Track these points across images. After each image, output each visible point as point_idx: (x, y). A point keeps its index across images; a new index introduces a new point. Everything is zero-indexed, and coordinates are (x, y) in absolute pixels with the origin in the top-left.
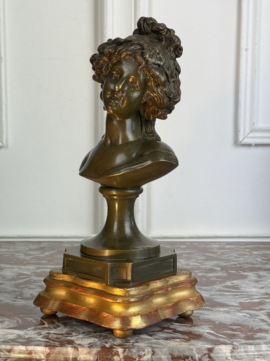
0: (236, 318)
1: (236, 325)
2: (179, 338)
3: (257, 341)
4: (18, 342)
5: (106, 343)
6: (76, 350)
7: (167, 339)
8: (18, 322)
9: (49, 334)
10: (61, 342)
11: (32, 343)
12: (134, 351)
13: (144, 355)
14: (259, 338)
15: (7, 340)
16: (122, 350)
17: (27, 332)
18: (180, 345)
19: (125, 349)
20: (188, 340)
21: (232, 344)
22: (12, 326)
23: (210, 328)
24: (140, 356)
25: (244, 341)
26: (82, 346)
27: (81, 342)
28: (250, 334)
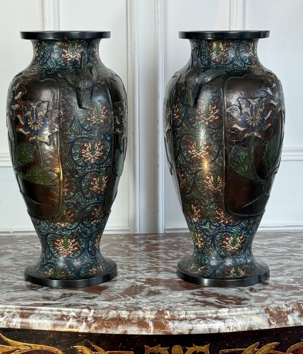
0: (231, 292)
1: (231, 296)
2: (199, 305)
3: (242, 305)
4: (111, 309)
5: (160, 308)
6: (144, 313)
7: (193, 305)
8: (106, 297)
9: (126, 303)
10: (135, 308)
11: (119, 309)
12: (176, 312)
13: (181, 314)
14: (243, 304)
15: (104, 307)
16: (169, 312)
17: (113, 303)
18: (200, 308)
19: (171, 311)
20: (204, 306)
21: (228, 307)
22: (104, 299)
23: (216, 298)
24: (179, 315)
25: (235, 306)
26: (147, 310)
27: (146, 308)
28: (239, 301)
